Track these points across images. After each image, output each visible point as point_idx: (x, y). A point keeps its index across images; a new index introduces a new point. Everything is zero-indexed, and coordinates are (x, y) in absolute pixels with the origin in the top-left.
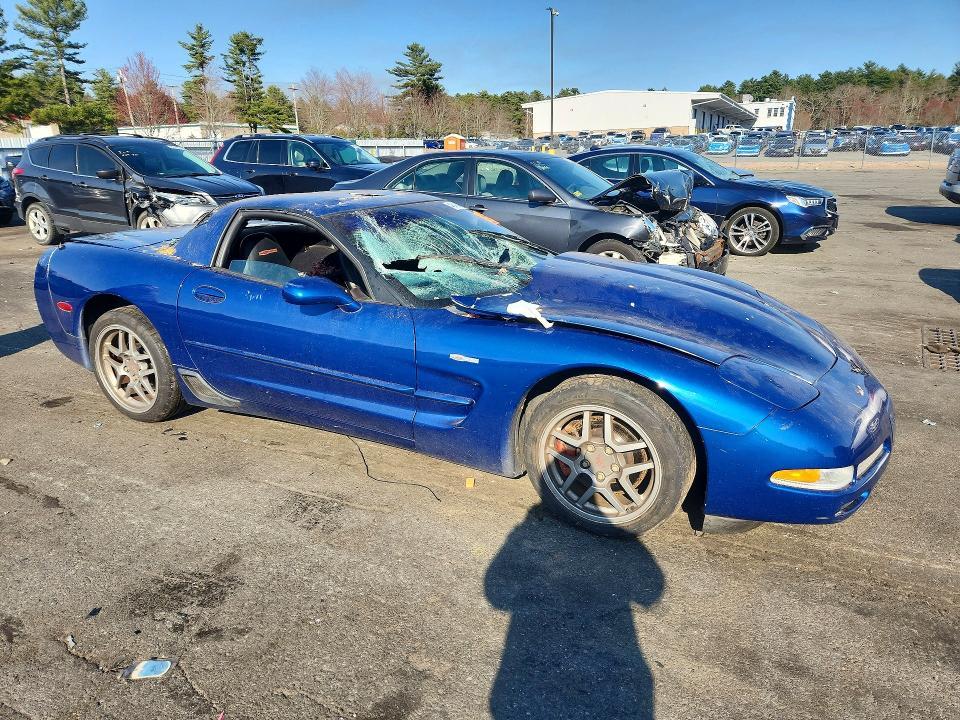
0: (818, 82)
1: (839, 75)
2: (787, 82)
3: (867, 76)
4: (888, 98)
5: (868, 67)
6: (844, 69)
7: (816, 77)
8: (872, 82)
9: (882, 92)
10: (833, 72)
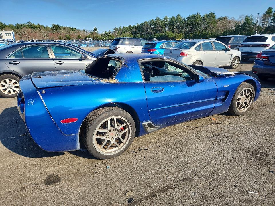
0: (15, 27)
1: (22, 25)
2: (6, 26)
3: (30, 26)
4: (38, 32)
5: (29, 23)
6: (23, 23)
7: (15, 25)
8: (32, 28)
9: (36, 31)
10: (19, 24)
